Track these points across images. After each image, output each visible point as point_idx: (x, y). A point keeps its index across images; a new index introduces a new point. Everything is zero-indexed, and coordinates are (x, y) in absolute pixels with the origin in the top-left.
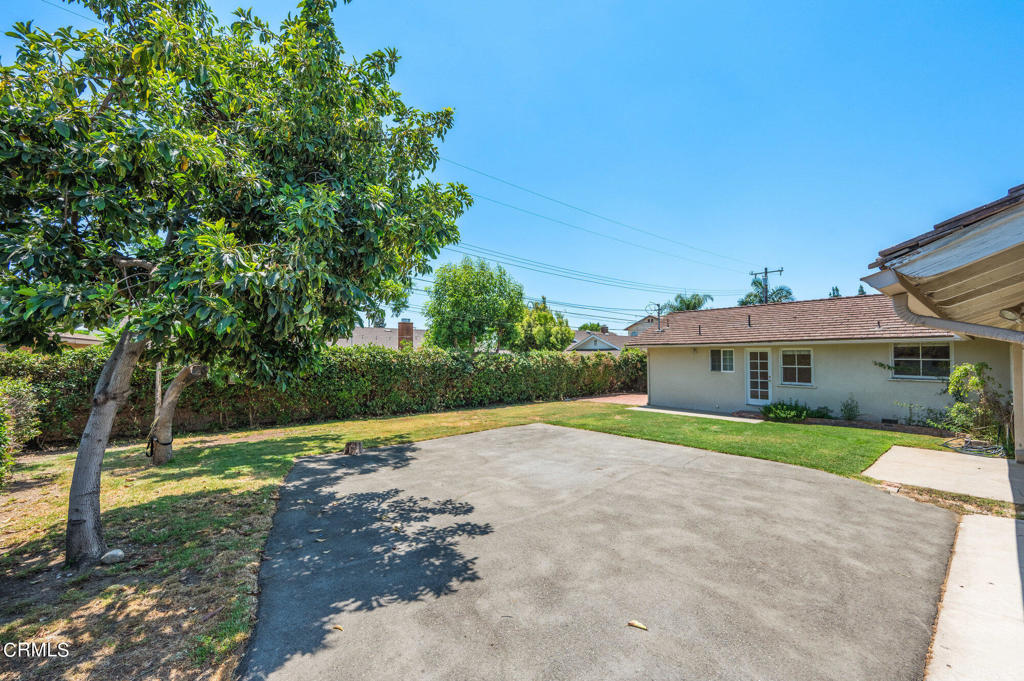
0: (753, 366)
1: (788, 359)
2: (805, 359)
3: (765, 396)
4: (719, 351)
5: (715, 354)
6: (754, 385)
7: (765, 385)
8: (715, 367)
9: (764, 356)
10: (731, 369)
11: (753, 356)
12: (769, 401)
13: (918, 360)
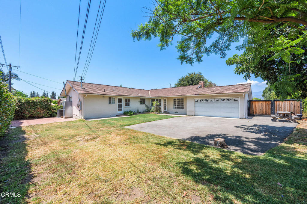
0: (119, 102)
1: (126, 100)
2: (129, 100)
3: (121, 110)
4: (111, 98)
6: (119, 107)
7: (121, 107)
8: (110, 103)
9: (121, 99)
10: (114, 103)
11: (119, 99)
12: (122, 112)
13: (143, 101)
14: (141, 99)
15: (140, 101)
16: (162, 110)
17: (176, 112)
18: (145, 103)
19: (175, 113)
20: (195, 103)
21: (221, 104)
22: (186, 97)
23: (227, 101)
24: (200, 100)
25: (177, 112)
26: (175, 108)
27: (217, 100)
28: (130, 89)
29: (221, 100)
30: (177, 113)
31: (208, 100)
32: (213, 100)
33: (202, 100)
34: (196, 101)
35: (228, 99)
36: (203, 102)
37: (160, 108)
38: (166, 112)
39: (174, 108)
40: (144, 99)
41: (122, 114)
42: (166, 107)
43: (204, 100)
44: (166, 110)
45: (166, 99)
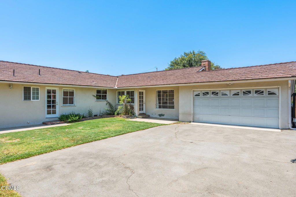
0: (49, 97)
1: (65, 93)
2: (72, 94)
3: (54, 112)
4: (30, 88)
5: (27, 90)
6: (49, 107)
7: (54, 107)
8: (27, 97)
9: (54, 92)
10: (38, 99)
12: (57, 115)
13: (101, 95)
14: (98, 92)
15: (95, 94)
16: (137, 111)
17: (160, 115)
18: (106, 99)
19: (158, 117)
20: (194, 98)
21: (242, 100)
22: (179, 86)
23: (256, 95)
24: (203, 94)
25: (163, 115)
26: (160, 107)
27: (235, 92)
28: (79, 72)
29: (244, 93)
30: (162, 117)
31: (217, 93)
32: (227, 93)
33: (208, 93)
34: (196, 95)
35: (256, 92)
36: (208, 96)
37: (132, 108)
38: (144, 114)
39: (158, 107)
40: (105, 92)
41: (57, 119)
42: (144, 105)
43: (210, 93)
44: (144, 111)
45: (144, 91)
